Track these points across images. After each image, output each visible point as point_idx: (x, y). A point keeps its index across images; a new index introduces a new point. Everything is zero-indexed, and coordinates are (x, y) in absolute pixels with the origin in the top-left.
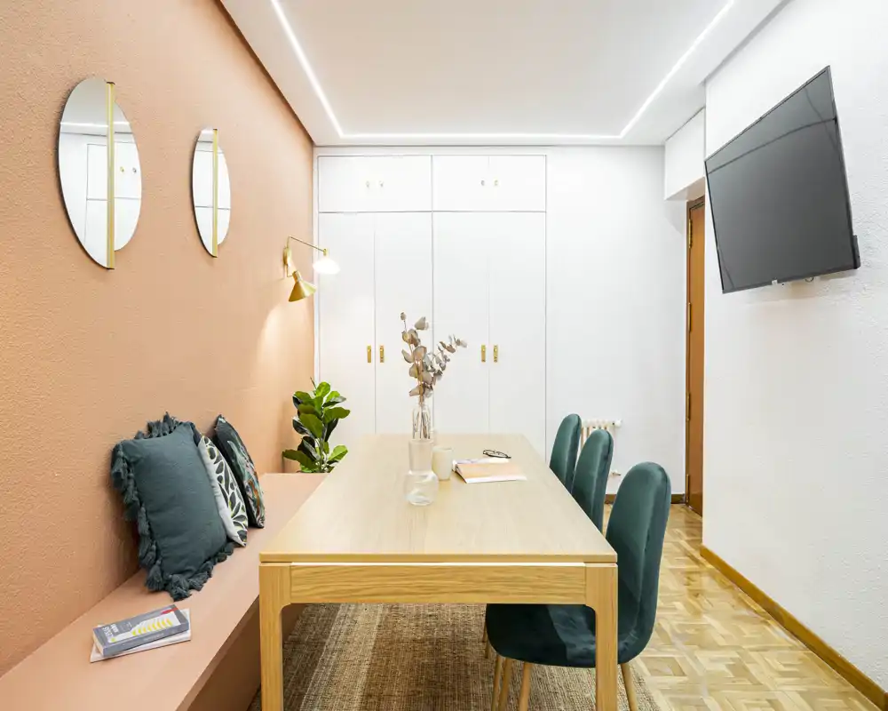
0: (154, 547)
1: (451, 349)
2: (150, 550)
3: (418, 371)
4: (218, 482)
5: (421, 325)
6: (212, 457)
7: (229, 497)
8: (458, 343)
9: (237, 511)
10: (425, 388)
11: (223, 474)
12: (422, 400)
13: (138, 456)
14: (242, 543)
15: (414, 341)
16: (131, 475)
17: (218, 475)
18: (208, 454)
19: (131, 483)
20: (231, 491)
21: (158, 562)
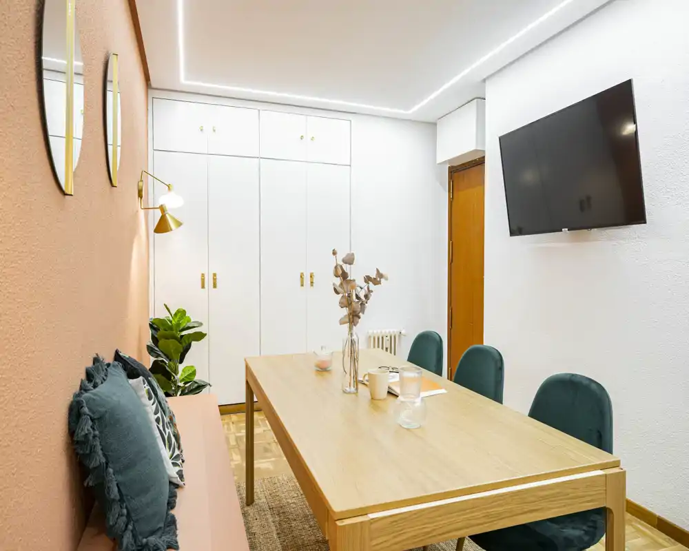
0: (125, 511)
1: (376, 282)
2: (121, 515)
3: (347, 302)
4: (155, 424)
5: (349, 260)
6: (150, 398)
7: (166, 437)
8: (380, 275)
9: (174, 452)
10: (353, 318)
11: (159, 415)
12: (351, 329)
13: (102, 410)
14: (182, 483)
15: (344, 276)
16: (97, 432)
17: (156, 416)
18: (147, 396)
19: (97, 443)
20: (167, 431)
21: (130, 527)
